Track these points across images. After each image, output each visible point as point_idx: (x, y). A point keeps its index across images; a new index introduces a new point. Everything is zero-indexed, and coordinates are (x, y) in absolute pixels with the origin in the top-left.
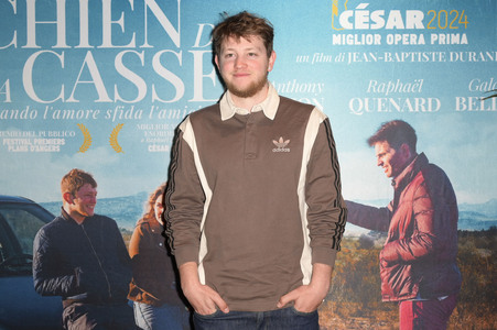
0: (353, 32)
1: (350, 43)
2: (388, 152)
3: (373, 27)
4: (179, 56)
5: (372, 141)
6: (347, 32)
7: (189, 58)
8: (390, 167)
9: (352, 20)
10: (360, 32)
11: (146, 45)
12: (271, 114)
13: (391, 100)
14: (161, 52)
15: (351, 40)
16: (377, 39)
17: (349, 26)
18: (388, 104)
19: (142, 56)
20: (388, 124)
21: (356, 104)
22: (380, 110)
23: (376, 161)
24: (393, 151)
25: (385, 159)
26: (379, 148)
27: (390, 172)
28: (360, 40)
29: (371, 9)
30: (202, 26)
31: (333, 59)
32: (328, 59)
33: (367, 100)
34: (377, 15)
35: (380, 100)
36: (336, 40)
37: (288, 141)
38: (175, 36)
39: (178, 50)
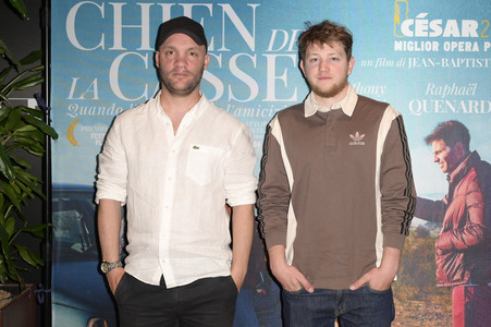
0: (414, 39)
1: (411, 49)
2: (444, 149)
3: (432, 35)
4: (254, 59)
5: (429, 140)
6: (407, 39)
7: (263, 61)
8: (445, 164)
9: (412, 28)
10: (420, 39)
11: (223, 49)
12: (349, 111)
13: (447, 102)
14: (236, 56)
15: (411, 47)
16: (436, 46)
17: (410, 34)
18: (444, 105)
19: (219, 58)
20: (444, 124)
21: (415, 105)
22: (437, 111)
23: (433, 158)
24: (448, 149)
25: (441, 156)
26: (436, 146)
27: (445, 168)
28: (419, 46)
29: (430, 18)
30: (275, 32)
31: (395, 64)
32: (390, 63)
33: (425, 102)
34: (435, 24)
35: (437, 102)
36: (398, 46)
37: (363, 136)
38: (250, 40)
39: (253, 54)
